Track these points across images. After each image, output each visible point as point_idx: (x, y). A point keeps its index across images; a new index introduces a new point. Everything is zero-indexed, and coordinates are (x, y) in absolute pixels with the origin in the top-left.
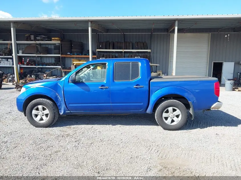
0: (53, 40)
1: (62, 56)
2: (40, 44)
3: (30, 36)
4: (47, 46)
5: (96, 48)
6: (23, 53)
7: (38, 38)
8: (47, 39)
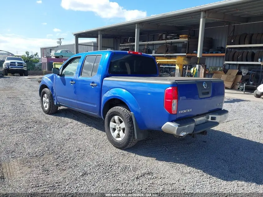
0: (181, 37)
1: (188, 55)
2: (171, 43)
3: (162, 36)
4: (175, 45)
5: (226, 43)
6: (155, 53)
7: (168, 37)
8: (176, 37)
